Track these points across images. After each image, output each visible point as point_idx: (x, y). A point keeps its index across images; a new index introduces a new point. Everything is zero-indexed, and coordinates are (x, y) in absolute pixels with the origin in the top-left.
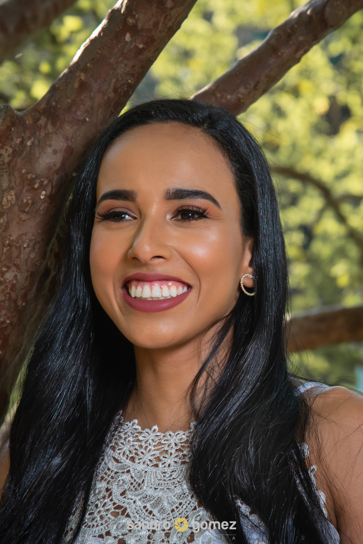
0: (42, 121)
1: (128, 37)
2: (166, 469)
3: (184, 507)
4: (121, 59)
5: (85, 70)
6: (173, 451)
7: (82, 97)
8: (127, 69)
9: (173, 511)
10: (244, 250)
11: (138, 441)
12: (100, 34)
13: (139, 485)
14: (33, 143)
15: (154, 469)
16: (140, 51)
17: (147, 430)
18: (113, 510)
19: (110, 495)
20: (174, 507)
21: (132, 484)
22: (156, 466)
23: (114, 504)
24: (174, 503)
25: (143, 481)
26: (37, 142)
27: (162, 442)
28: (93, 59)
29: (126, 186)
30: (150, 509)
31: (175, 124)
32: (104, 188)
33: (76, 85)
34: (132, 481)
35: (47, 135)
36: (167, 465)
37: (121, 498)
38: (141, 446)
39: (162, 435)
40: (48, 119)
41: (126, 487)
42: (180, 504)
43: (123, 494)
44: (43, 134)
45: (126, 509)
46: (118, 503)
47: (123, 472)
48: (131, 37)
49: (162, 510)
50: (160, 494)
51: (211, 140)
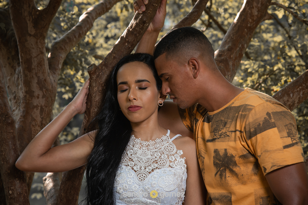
0: (104, 67)
1: (126, 44)
2: (143, 151)
3: (149, 162)
4: (125, 50)
5: (115, 53)
6: (145, 146)
7: (114, 61)
8: (126, 52)
9: (146, 162)
10: (158, 94)
11: (135, 141)
12: (118, 43)
13: (136, 153)
14: (102, 74)
15: (140, 150)
16: (129, 48)
17: (137, 139)
18: (129, 159)
19: (127, 155)
20: (146, 161)
21: (133, 153)
22: (140, 149)
23: (129, 157)
24: (146, 160)
25: (137, 153)
26: (102, 73)
27: (142, 143)
28: (117, 50)
29: (125, 80)
30: (139, 161)
31: (136, 62)
32: (119, 81)
33: (113, 57)
34: (134, 152)
35: (105, 71)
36: (143, 149)
37: (131, 156)
38: (136, 143)
39: (141, 141)
40: (105, 67)
41: (132, 153)
42: (148, 161)
43: (131, 155)
44: (104, 71)
45: (132, 159)
46: (130, 157)
47: (131, 149)
48: (127, 44)
49: (143, 162)
50: (142, 157)
51: (146, 65)
